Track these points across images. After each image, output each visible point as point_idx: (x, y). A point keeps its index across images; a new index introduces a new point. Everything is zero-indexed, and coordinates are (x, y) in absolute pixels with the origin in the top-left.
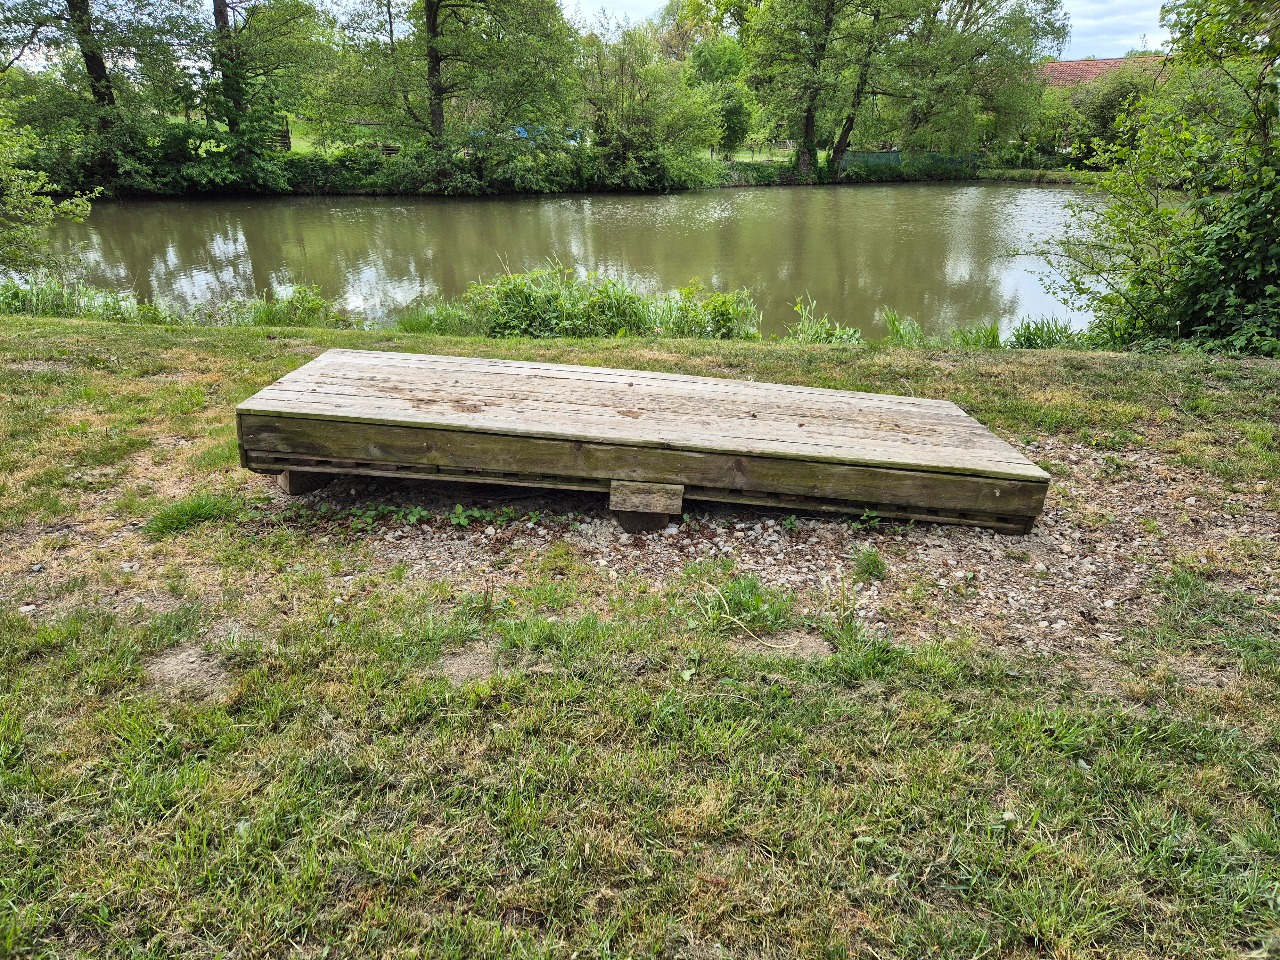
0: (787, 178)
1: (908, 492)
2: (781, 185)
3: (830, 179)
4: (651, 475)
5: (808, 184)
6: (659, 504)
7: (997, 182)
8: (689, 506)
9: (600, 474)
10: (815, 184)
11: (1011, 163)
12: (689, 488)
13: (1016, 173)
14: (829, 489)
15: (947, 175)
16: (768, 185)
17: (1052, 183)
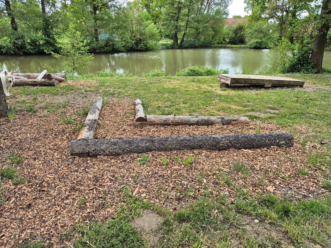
0: (172, 47)
1: (292, 84)
2: (171, 49)
3: (181, 47)
4: (269, 83)
5: (176, 49)
6: (269, 86)
7: (215, 47)
8: (272, 86)
9: (264, 83)
10: (178, 49)
11: (218, 43)
12: (272, 84)
13: (220, 45)
14: (285, 84)
15: (205, 46)
16: (168, 49)
17: (228, 48)
